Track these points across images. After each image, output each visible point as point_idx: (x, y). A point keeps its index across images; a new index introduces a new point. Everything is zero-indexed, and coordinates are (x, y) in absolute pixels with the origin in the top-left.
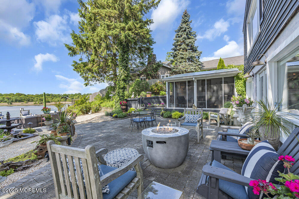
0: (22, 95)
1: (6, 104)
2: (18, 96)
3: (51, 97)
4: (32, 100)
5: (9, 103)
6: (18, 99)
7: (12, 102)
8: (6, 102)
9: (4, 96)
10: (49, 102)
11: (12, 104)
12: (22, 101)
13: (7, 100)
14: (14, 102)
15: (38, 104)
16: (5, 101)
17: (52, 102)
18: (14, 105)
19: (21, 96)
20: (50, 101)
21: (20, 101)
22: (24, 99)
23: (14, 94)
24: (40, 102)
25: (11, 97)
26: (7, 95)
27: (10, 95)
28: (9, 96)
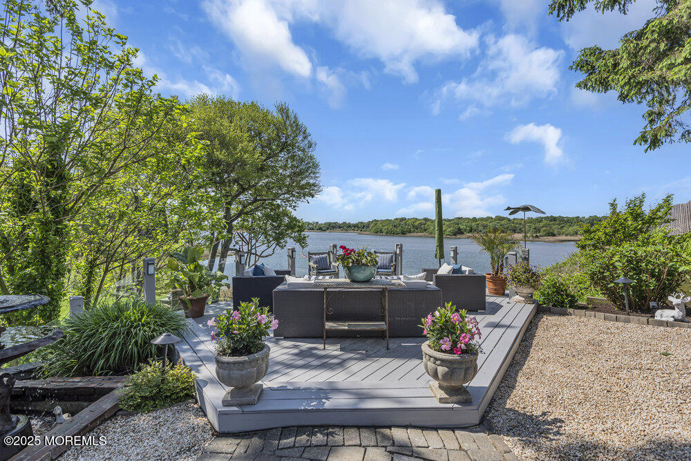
2: (497, 221)
3: (559, 224)
4: (520, 229)
10: (554, 235)
13: (482, 228)
15: (531, 238)
17: (559, 235)
19: (503, 222)
20: (556, 232)
22: (507, 228)
23: (492, 218)
24: (534, 235)
25: (487, 223)
26: (482, 219)
28: (485, 222)
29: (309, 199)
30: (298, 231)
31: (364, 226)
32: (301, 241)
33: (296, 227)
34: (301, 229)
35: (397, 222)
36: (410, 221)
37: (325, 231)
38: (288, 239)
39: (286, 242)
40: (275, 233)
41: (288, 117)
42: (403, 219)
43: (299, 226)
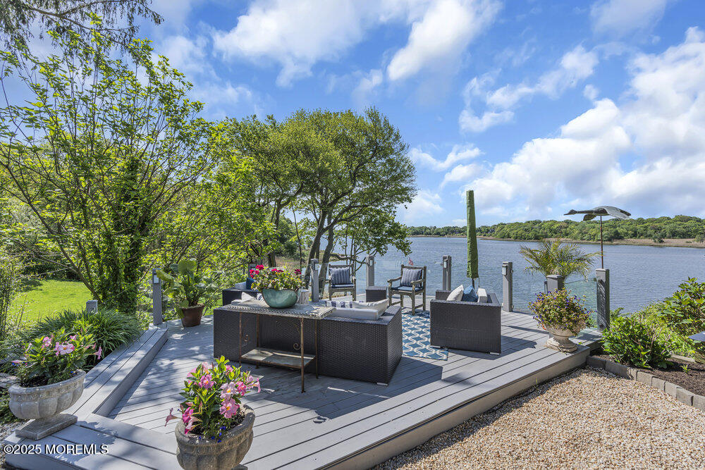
0: (689, 219)
1: (651, 241)
2: (679, 223)
5: (656, 240)
6: (680, 229)
7: (664, 236)
8: (650, 236)
9: (647, 224)
11: (662, 242)
12: (690, 236)
13: (653, 231)
14: (669, 238)
16: (648, 233)
18: (668, 244)
19: (687, 224)
21: (684, 235)
22: (696, 231)
23: (669, 219)
25: (662, 225)
26: (653, 221)
27: (660, 221)
28: (657, 224)
29: (406, 203)
30: (399, 237)
31: (488, 231)
32: (404, 247)
33: (397, 232)
34: (403, 235)
35: (530, 225)
36: (546, 224)
37: (444, 235)
38: (389, 245)
39: (386, 249)
40: (375, 239)
41: (379, 121)
42: (536, 222)
43: (400, 233)
